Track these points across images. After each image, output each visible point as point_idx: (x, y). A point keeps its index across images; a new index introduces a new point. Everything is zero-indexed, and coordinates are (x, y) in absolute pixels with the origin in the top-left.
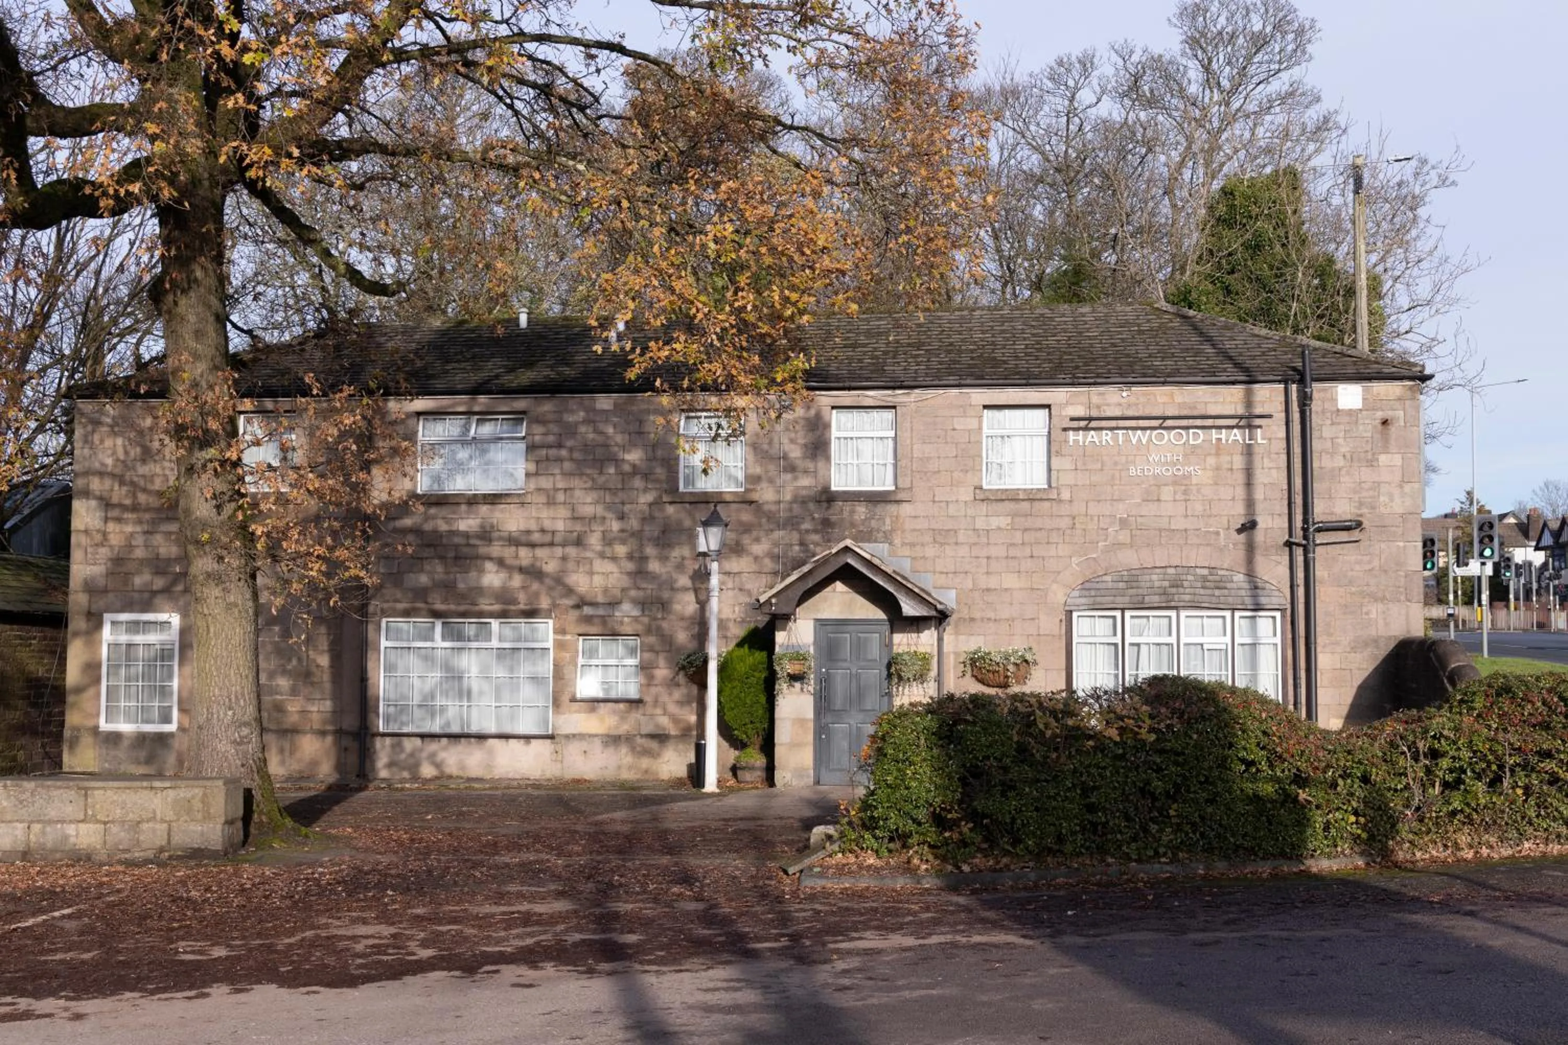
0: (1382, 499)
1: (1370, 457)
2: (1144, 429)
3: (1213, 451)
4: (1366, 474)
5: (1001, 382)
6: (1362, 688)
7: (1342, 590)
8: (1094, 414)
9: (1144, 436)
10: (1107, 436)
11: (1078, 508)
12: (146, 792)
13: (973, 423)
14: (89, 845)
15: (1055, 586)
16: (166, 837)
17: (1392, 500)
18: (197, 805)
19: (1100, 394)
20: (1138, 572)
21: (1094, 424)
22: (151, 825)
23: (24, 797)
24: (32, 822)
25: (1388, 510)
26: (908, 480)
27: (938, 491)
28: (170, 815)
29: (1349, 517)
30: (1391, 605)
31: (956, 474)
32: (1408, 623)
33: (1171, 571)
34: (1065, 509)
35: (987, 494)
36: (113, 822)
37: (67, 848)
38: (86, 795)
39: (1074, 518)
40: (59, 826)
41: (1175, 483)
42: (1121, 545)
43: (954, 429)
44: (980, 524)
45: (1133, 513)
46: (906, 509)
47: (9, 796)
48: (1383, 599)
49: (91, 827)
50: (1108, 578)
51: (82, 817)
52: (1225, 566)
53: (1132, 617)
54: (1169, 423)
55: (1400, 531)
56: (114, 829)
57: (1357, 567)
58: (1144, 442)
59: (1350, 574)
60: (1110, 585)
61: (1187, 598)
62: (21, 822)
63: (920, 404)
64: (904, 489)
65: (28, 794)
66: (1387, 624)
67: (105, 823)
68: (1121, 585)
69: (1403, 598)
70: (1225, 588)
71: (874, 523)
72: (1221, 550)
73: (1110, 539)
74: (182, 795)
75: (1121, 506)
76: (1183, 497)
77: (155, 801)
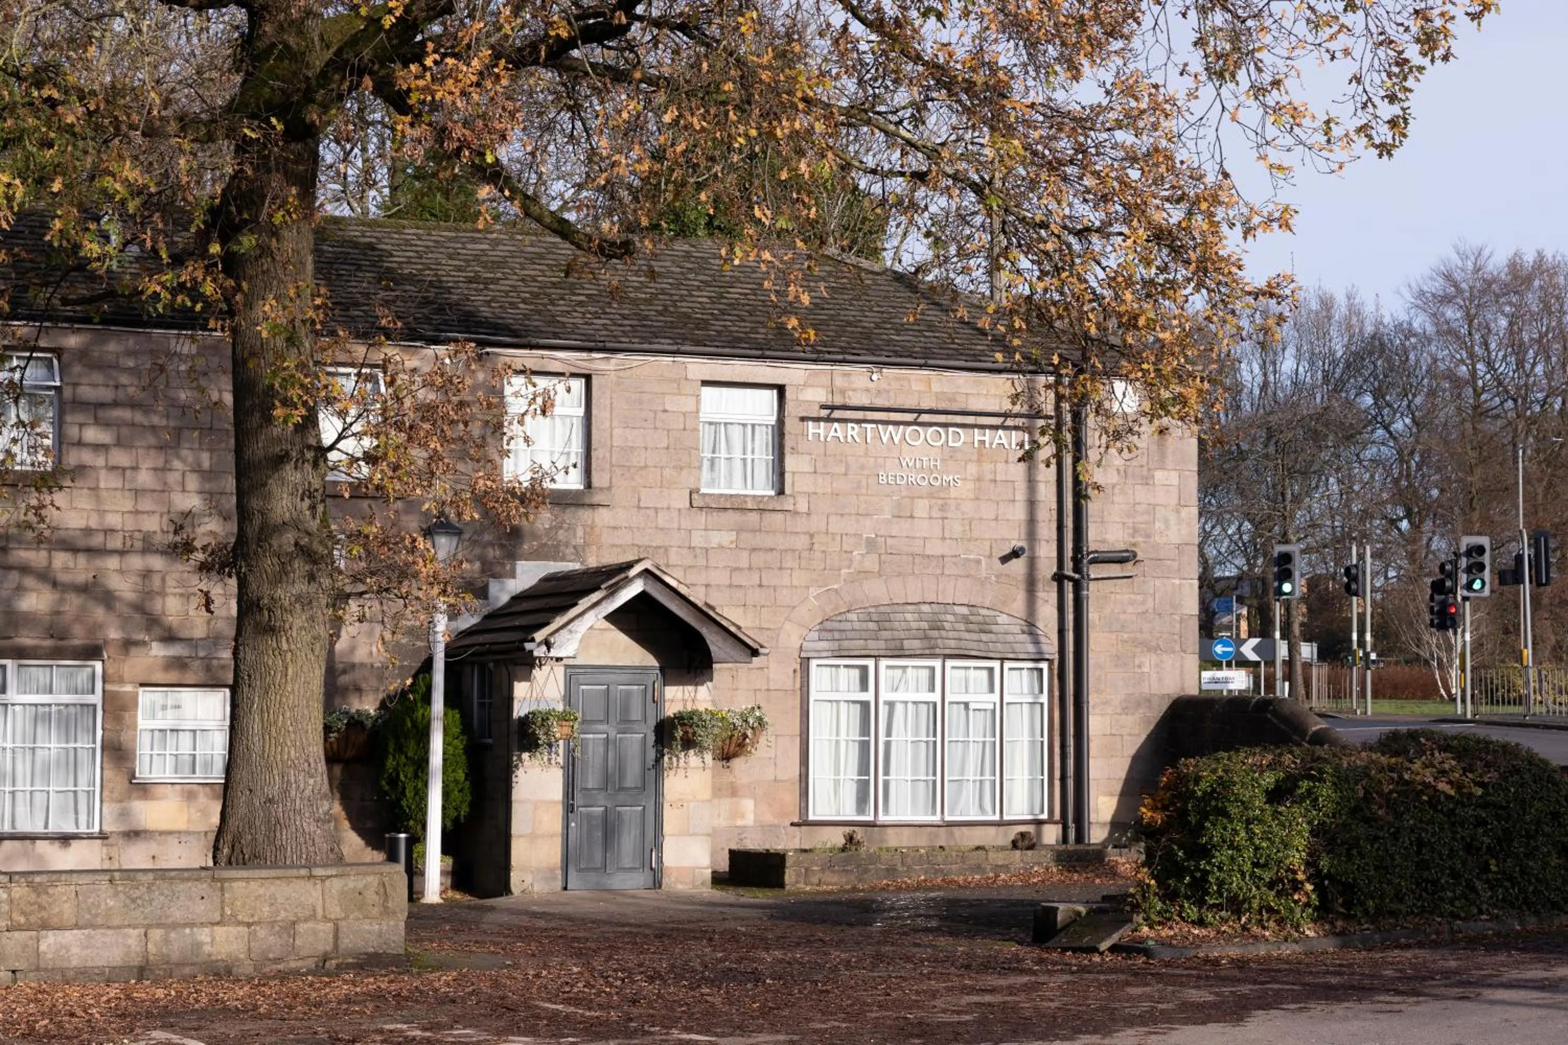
0: (1157, 524)
1: (1145, 473)
2: (897, 423)
3: (975, 457)
4: (1141, 494)
5: (727, 350)
6: (1136, 759)
7: (1114, 636)
8: (838, 401)
9: (897, 433)
10: (853, 430)
11: (816, 523)
12: (301, 883)
13: (688, 404)
14: (229, 955)
15: (788, 626)
16: (331, 940)
17: (1167, 527)
18: (371, 896)
19: (846, 375)
20: (888, 609)
21: (837, 414)
22: (310, 925)
23: (137, 893)
24: (148, 927)
25: (1164, 540)
26: (606, 477)
27: (644, 493)
28: (336, 911)
29: (1123, 547)
30: (1165, 657)
31: (667, 472)
32: (1182, 679)
33: (925, 608)
34: (801, 524)
35: (707, 499)
36: (258, 923)
37: (199, 960)
38: (222, 889)
39: (812, 536)
40: (187, 931)
41: (931, 496)
42: (864, 574)
43: (665, 411)
44: (698, 539)
45: (882, 532)
46: (602, 517)
47: (116, 894)
48: (1157, 648)
49: (233, 930)
50: (853, 616)
51: (218, 919)
52: (987, 604)
53: (888, 667)
54: (925, 418)
55: (1175, 565)
56: (262, 932)
57: (1130, 609)
58: (896, 440)
59: (1122, 616)
60: (857, 625)
61: (952, 643)
62: (135, 927)
63: (621, 374)
64: (601, 489)
65: (143, 889)
66: (1160, 680)
67: (249, 925)
68: (872, 626)
69: (1177, 648)
70: (991, 632)
71: (561, 535)
72: (982, 584)
73: (855, 565)
74: (351, 885)
75: (868, 523)
76: (939, 515)
77: (314, 894)
